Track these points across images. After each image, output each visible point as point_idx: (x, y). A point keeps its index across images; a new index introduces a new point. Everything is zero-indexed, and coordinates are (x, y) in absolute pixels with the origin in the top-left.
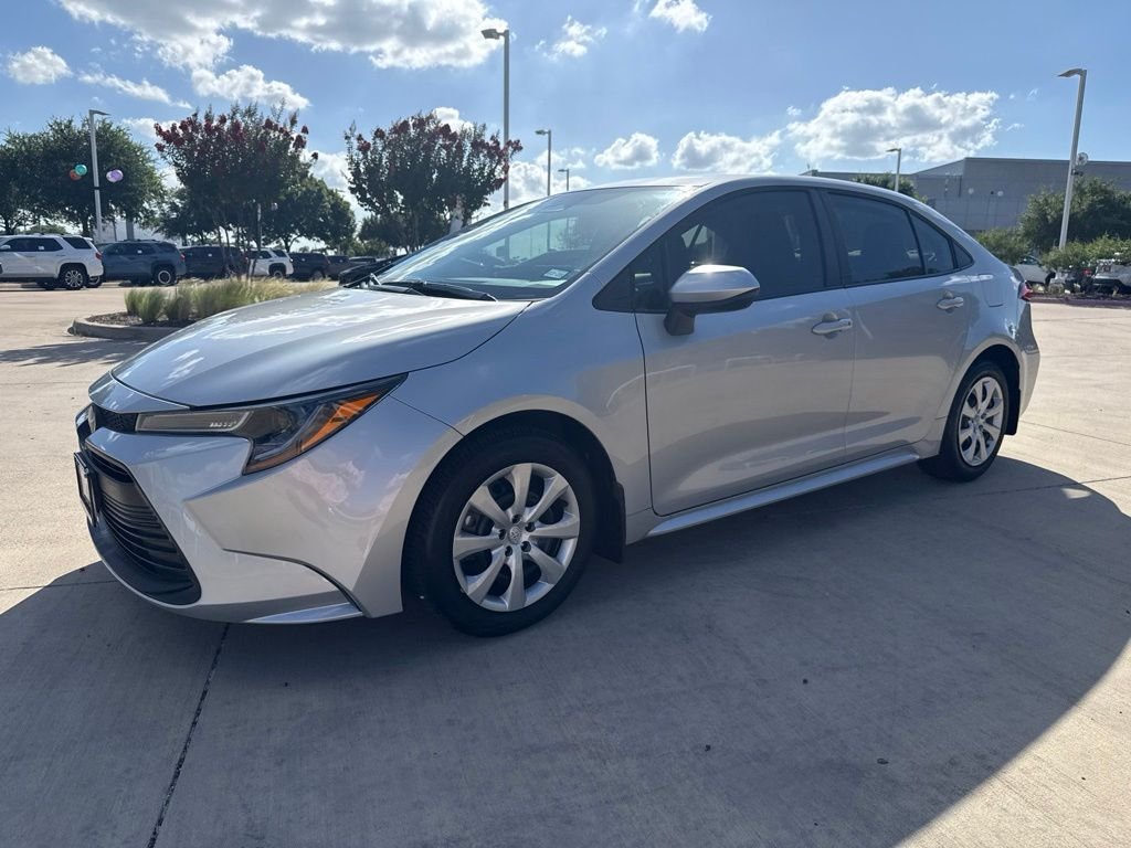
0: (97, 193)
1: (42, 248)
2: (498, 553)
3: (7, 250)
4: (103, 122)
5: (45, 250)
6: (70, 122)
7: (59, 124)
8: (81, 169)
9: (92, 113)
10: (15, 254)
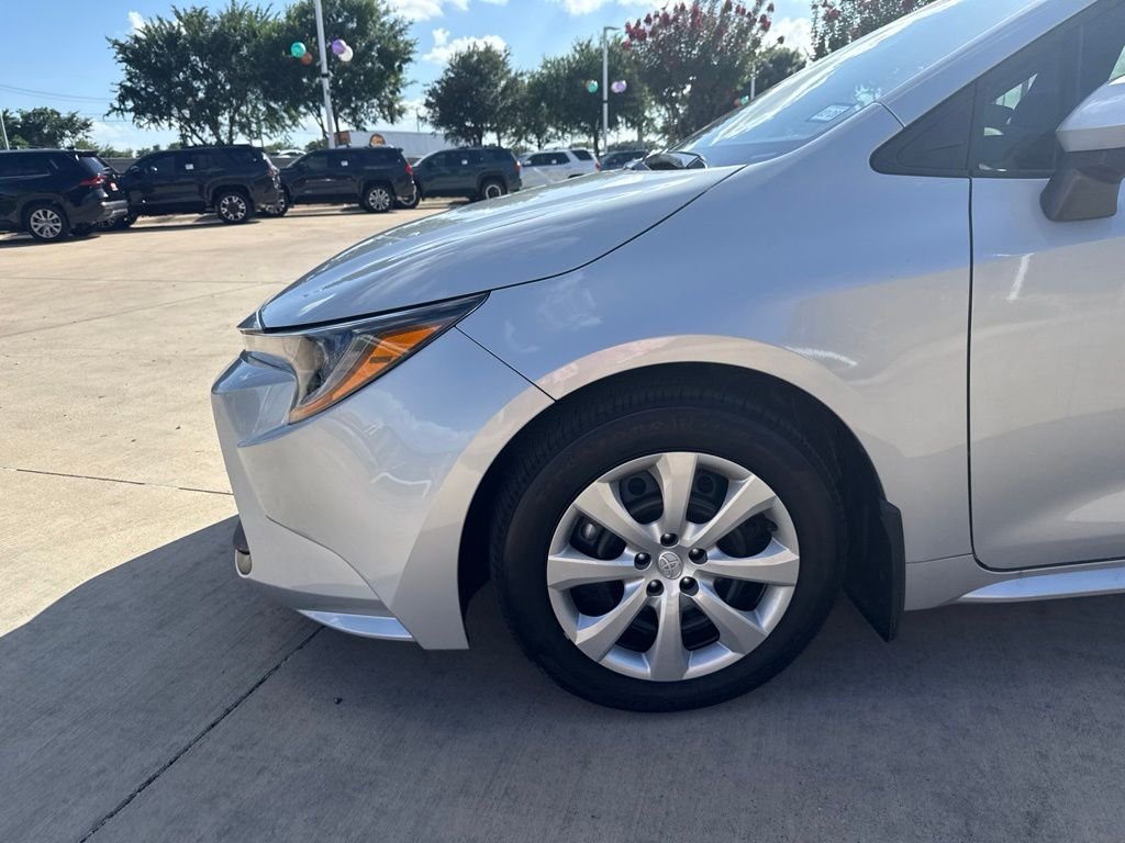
0: (606, 106)
1: (554, 162)
2: (635, 589)
3: (528, 166)
4: (615, 36)
5: (557, 164)
6: (589, 42)
7: (581, 45)
8: (593, 85)
9: (606, 29)
10: (535, 169)
